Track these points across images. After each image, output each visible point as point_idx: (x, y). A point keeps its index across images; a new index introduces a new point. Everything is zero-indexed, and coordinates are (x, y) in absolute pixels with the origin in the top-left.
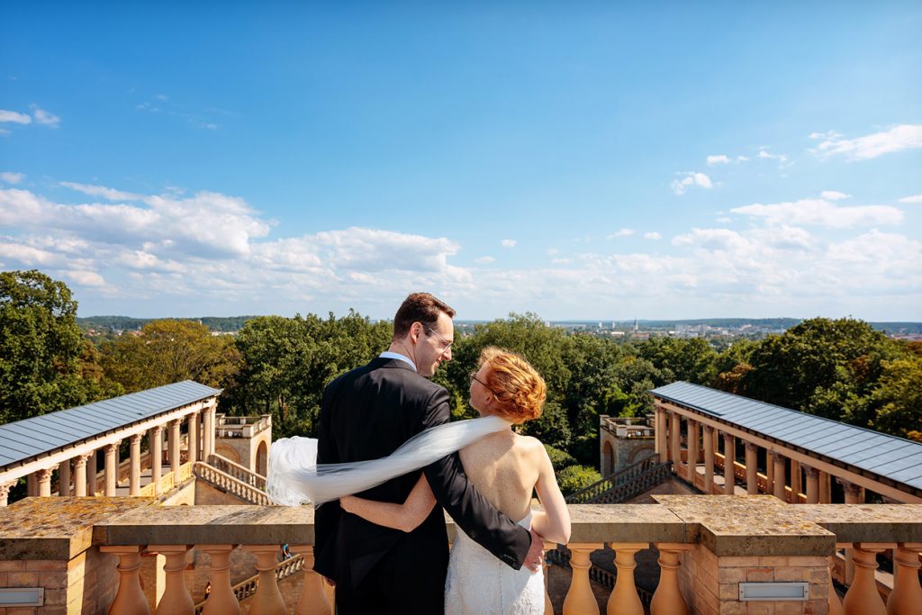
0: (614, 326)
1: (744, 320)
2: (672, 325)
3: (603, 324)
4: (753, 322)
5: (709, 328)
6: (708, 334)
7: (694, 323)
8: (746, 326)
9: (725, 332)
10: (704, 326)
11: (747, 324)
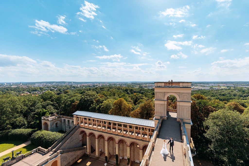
0: (12, 84)
1: (54, 82)
2: (34, 83)
3: (7, 83)
4: (56, 82)
5: (45, 84)
6: (45, 85)
7: (41, 83)
8: (54, 83)
9: (50, 85)
10: (44, 84)
11: (55, 83)
